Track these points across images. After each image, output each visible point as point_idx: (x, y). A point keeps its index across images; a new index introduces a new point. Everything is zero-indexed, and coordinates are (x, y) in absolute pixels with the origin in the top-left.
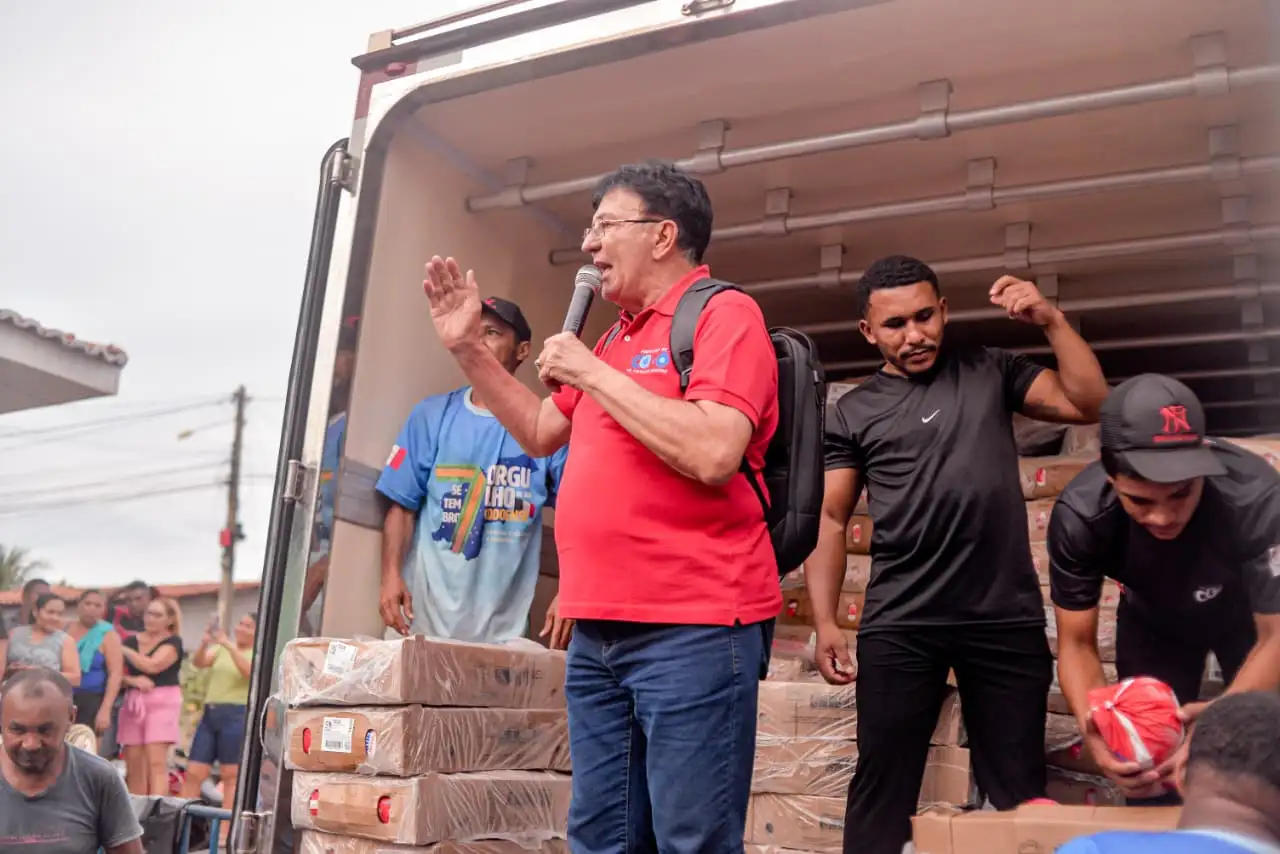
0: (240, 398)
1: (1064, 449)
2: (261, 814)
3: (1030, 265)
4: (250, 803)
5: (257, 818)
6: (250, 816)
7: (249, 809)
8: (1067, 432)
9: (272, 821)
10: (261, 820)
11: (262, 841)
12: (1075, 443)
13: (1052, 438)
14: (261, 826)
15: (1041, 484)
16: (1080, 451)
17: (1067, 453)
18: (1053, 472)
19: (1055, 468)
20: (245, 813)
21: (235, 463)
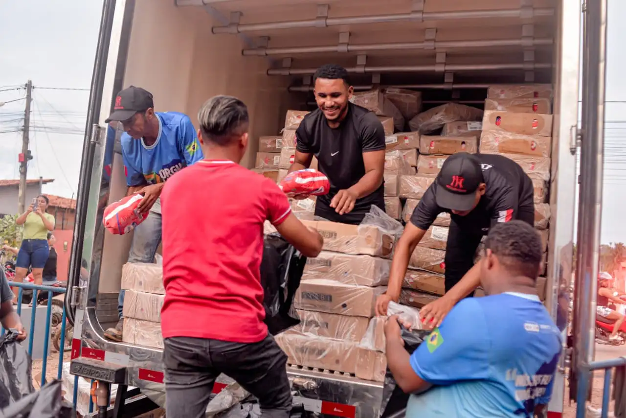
0: (29, 87)
1: (443, 132)
2: (81, 288)
3: (435, 48)
4: (76, 282)
5: (79, 289)
6: (76, 288)
7: (76, 285)
8: (445, 126)
9: (87, 291)
10: (81, 290)
11: (82, 300)
12: (448, 131)
13: (438, 127)
14: (81, 293)
15: (432, 148)
16: (450, 134)
17: (444, 135)
18: (437, 143)
19: (439, 141)
20: (74, 287)
21: (27, 120)
